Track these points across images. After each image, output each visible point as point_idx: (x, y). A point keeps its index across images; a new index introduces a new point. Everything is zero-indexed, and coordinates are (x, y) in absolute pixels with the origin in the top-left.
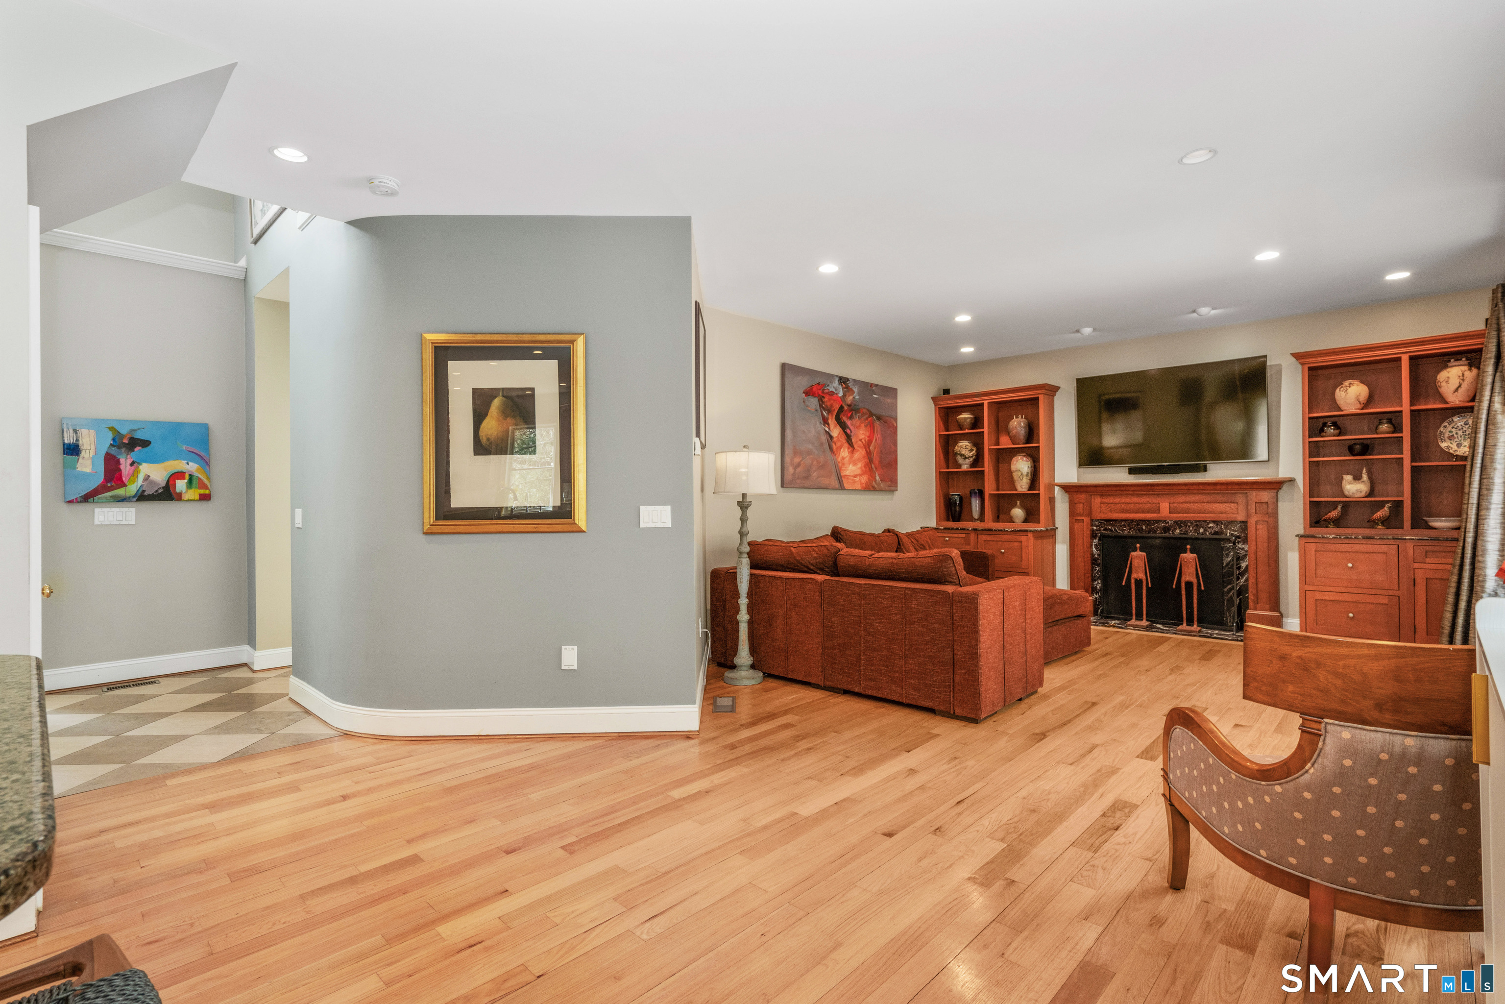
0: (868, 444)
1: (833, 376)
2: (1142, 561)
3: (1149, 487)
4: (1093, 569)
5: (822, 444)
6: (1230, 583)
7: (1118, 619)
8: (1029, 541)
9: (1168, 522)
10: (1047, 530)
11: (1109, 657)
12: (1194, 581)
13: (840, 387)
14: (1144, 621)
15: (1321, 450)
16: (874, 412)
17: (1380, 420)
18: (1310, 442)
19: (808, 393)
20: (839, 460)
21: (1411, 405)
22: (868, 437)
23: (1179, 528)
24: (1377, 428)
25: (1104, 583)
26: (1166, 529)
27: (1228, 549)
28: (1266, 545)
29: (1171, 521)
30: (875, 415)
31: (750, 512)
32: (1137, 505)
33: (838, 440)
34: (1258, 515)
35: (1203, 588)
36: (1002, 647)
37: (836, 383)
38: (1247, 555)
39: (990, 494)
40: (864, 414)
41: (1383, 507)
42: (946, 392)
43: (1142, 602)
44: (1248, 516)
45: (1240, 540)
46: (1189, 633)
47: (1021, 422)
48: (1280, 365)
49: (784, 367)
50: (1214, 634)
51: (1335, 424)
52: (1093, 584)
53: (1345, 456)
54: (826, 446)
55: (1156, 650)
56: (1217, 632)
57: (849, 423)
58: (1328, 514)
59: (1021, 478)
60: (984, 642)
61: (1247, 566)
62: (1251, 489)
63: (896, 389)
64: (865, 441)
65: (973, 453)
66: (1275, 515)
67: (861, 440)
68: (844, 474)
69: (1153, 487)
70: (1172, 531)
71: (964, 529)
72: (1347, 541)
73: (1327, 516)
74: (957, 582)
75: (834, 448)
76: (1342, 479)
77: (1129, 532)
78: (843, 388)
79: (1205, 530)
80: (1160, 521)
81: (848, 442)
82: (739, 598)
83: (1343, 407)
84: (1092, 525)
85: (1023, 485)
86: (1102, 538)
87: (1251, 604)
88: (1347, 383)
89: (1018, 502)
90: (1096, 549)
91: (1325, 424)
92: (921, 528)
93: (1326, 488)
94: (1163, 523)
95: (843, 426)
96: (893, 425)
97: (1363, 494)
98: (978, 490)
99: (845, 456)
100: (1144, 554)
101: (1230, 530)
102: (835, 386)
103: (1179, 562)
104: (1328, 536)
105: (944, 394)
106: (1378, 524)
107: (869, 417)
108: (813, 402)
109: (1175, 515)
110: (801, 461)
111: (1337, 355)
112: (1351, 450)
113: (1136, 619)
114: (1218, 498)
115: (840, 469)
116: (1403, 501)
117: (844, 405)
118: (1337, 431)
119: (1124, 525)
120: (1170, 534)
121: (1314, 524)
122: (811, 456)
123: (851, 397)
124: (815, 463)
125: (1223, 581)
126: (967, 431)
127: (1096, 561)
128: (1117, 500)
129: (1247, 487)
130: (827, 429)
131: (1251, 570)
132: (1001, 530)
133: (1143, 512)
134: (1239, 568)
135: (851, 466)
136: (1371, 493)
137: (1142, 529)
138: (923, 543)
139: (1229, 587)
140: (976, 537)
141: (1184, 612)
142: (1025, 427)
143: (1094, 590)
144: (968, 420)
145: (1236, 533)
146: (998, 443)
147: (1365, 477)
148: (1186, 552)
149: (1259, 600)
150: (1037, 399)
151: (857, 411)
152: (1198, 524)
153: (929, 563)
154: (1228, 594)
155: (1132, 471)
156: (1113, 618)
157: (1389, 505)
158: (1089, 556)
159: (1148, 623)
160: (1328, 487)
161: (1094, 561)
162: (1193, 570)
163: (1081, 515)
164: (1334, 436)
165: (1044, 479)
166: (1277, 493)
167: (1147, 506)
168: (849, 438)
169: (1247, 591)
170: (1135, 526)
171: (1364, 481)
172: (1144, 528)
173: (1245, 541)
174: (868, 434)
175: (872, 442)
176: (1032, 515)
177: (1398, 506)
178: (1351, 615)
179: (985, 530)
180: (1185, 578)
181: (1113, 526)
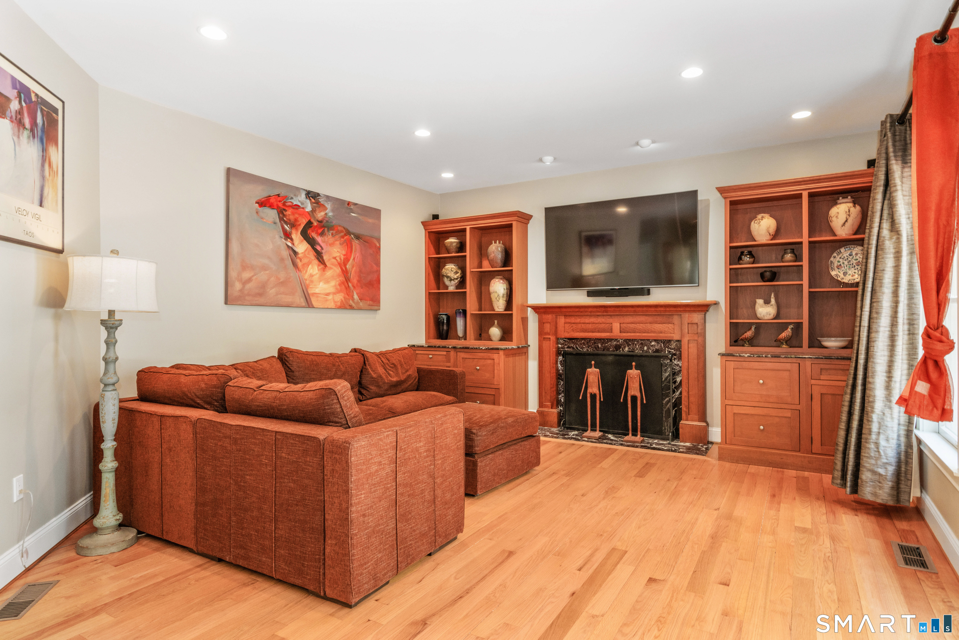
0: (344, 263)
1: (298, 189)
2: (596, 377)
3: (603, 309)
4: (557, 385)
5: (282, 260)
6: (668, 396)
7: (578, 430)
8: (500, 358)
9: (619, 341)
10: (518, 347)
11: (555, 477)
12: (638, 395)
13: (308, 201)
14: (598, 432)
15: (740, 277)
16: (351, 230)
17: (785, 250)
18: (730, 269)
19: (262, 203)
20: (306, 277)
21: (809, 237)
22: (344, 255)
23: (628, 346)
24: (783, 257)
25: (566, 397)
26: (617, 347)
27: (666, 365)
28: (696, 361)
29: (622, 339)
30: (353, 234)
31: (119, 334)
32: (594, 325)
33: (305, 256)
34: (690, 335)
35: (645, 402)
36: (394, 502)
37: (303, 195)
38: (681, 370)
39: (472, 314)
40: (338, 232)
41: (787, 329)
42: (436, 217)
43: (596, 414)
44: (682, 335)
45: (676, 357)
46: (633, 445)
47: (498, 247)
48: (708, 200)
49: (230, 173)
50: (653, 443)
51: (750, 253)
52: (558, 398)
53: (757, 282)
54: (289, 262)
55: (600, 466)
56: (656, 441)
57: (319, 239)
58: (744, 334)
59: (498, 299)
60: (359, 503)
61: (681, 381)
62: (685, 311)
63: (380, 211)
64: (340, 259)
65: (458, 275)
66: (703, 335)
67: (335, 258)
68: (312, 292)
69: (606, 309)
70: (622, 349)
71: (445, 347)
72: (759, 359)
73: (744, 336)
74: (344, 422)
75: (300, 264)
76: (755, 303)
77: (588, 350)
78: (311, 203)
79: (648, 348)
80: (613, 339)
81: (318, 259)
82: (103, 441)
83: (757, 238)
84: (558, 343)
85: (499, 306)
86: (565, 355)
87: (684, 415)
88: (759, 216)
89: (496, 322)
90: (561, 365)
91: (742, 253)
92: (408, 346)
93: (744, 311)
94: (615, 341)
95: (312, 243)
96: (376, 246)
97: (771, 316)
98: (462, 310)
99: (315, 273)
100: (598, 370)
101: (668, 347)
102: (300, 199)
103: (626, 378)
104: (744, 354)
105: (433, 219)
106: (782, 343)
107: (345, 235)
108: (271, 214)
109: (624, 334)
110: (253, 276)
111: (753, 190)
112: (762, 277)
113: (592, 430)
114: (659, 319)
115: (307, 287)
116: (802, 323)
117: (312, 220)
118: (752, 260)
119: (584, 343)
120: (621, 352)
121: (733, 343)
122: (267, 272)
123: (323, 213)
124: (272, 279)
125: (662, 394)
126: (453, 255)
127: (561, 376)
128: (578, 320)
129: (682, 309)
130: (290, 244)
131: (684, 384)
132: (477, 348)
133: (599, 332)
134: (675, 382)
135: (321, 284)
136: (777, 316)
137: (598, 347)
138: (394, 362)
139: (667, 399)
140: (455, 354)
141: (630, 424)
142: (502, 252)
143: (558, 403)
144: (454, 244)
145: (673, 351)
146: (480, 266)
147: (773, 301)
148: (631, 369)
149: (690, 412)
150: (510, 226)
151: (330, 228)
152: (643, 342)
153: (311, 399)
154: (666, 406)
155: (590, 294)
156: (574, 429)
157: (792, 326)
158: (555, 371)
159: (601, 434)
160: (745, 311)
161: (559, 376)
162: (637, 385)
163: (549, 334)
164: (749, 264)
165: (517, 300)
166: (705, 315)
167: (602, 326)
168: (319, 256)
169: (681, 404)
170: (593, 345)
171: (772, 305)
172: (600, 346)
173: (680, 358)
174: (344, 252)
175: (349, 260)
176: (506, 335)
177: (798, 327)
178: (762, 427)
179: (463, 348)
180: (631, 393)
181: (574, 344)
